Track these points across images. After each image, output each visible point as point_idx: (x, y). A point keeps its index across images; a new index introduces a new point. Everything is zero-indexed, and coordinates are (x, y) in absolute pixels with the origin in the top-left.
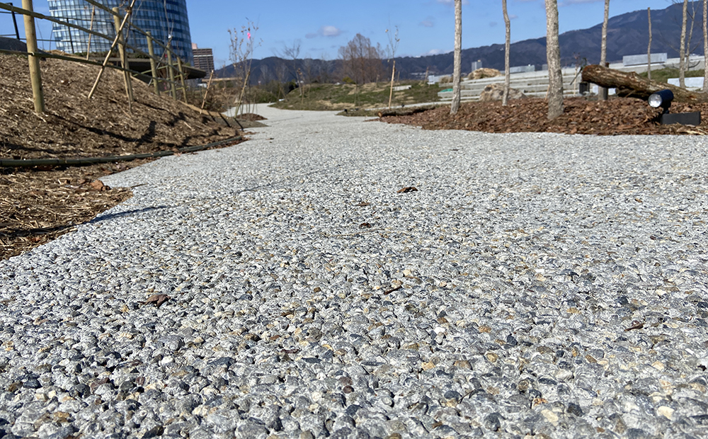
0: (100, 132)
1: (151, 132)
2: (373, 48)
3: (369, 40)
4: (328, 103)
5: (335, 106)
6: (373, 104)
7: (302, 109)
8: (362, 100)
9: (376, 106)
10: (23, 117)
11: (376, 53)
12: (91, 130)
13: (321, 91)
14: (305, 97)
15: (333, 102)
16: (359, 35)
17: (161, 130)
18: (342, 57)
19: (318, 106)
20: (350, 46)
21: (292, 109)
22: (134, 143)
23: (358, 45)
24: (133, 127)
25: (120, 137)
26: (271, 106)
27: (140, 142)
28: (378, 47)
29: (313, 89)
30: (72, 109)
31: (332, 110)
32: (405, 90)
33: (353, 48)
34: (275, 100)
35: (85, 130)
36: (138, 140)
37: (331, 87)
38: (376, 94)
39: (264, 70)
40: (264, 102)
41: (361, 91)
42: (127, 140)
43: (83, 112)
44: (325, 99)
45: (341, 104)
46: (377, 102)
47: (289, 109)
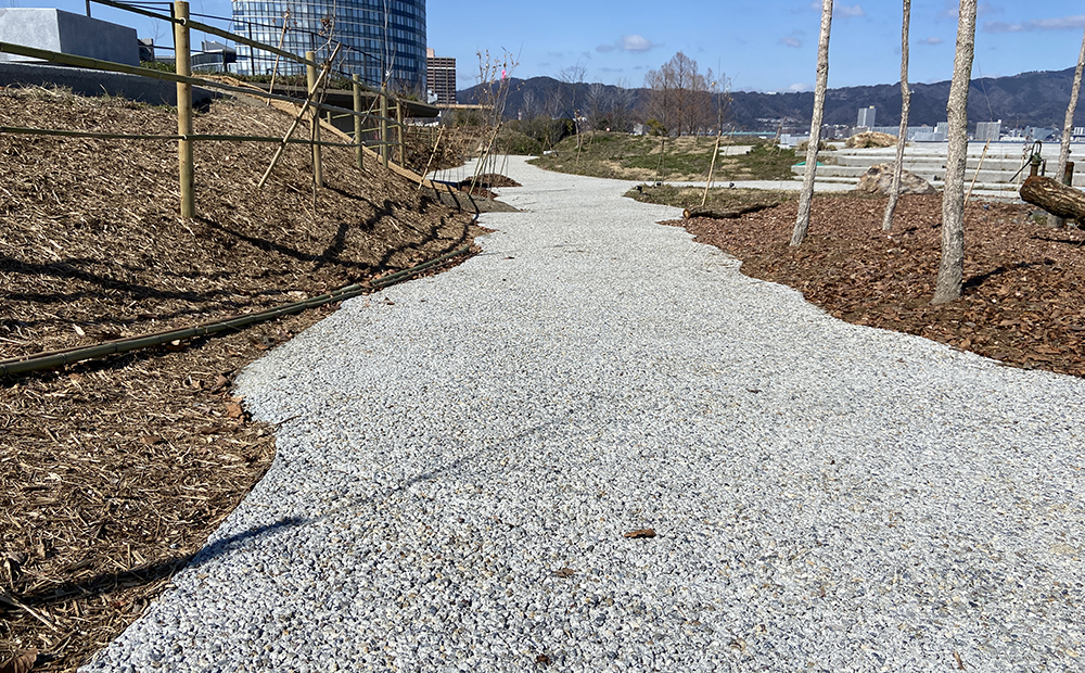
0: (266, 246)
1: (340, 243)
2: (701, 76)
3: (695, 63)
4: (616, 167)
5: (627, 172)
6: (685, 175)
7: (575, 173)
8: (669, 167)
9: (691, 179)
10: (163, 228)
11: (704, 85)
12: (255, 242)
13: (609, 143)
14: (583, 150)
15: (625, 166)
16: (680, 55)
17: (353, 240)
18: (649, 87)
19: (600, 170)
20: (664, 70)
21: (561, 171)
22: (311, 263)
23: (677, 71)
24: (313, 235)
25: (294, 253)
26: (530, 162)
27: (322, 261)
28: (709, 76)
29: (597, 139)
30: (233, 208)
31: (621, 178)
32: (739, 157)
33: (670, 75)
34: (539, 152)
35: (245, 243)
36: (319, 258)
37: (626, 137)
38: (693, 159)
39: (528, 98)
40: (522, 153)
41: (671, 149)
42: (303, 257)
43: (248, 214)
44: (613, 159)
45: (637, 169)
46: (693, 172)
47: (556, 170)
